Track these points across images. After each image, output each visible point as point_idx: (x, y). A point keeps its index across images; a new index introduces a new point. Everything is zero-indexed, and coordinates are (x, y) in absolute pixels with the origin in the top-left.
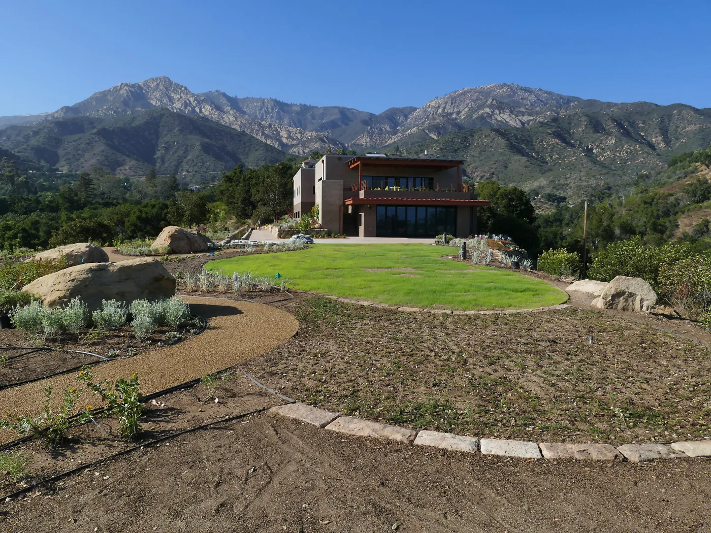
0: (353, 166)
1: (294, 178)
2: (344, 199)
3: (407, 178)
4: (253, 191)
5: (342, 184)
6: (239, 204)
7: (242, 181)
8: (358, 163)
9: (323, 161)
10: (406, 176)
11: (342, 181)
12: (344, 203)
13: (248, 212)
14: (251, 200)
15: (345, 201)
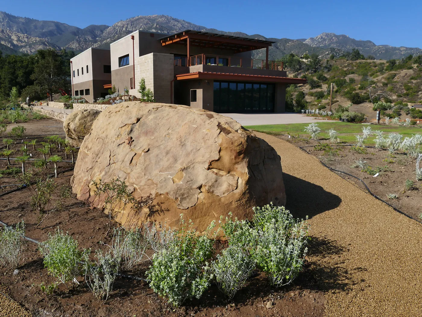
0: (169, 42)
1: (72, 60)
2: (175, 74)
4: (20, 73)
5: (173, 58)
8: (183, 38)
9: (133, 38)
11: (173, 55)
12: (175, 78)
15: (177, 76)
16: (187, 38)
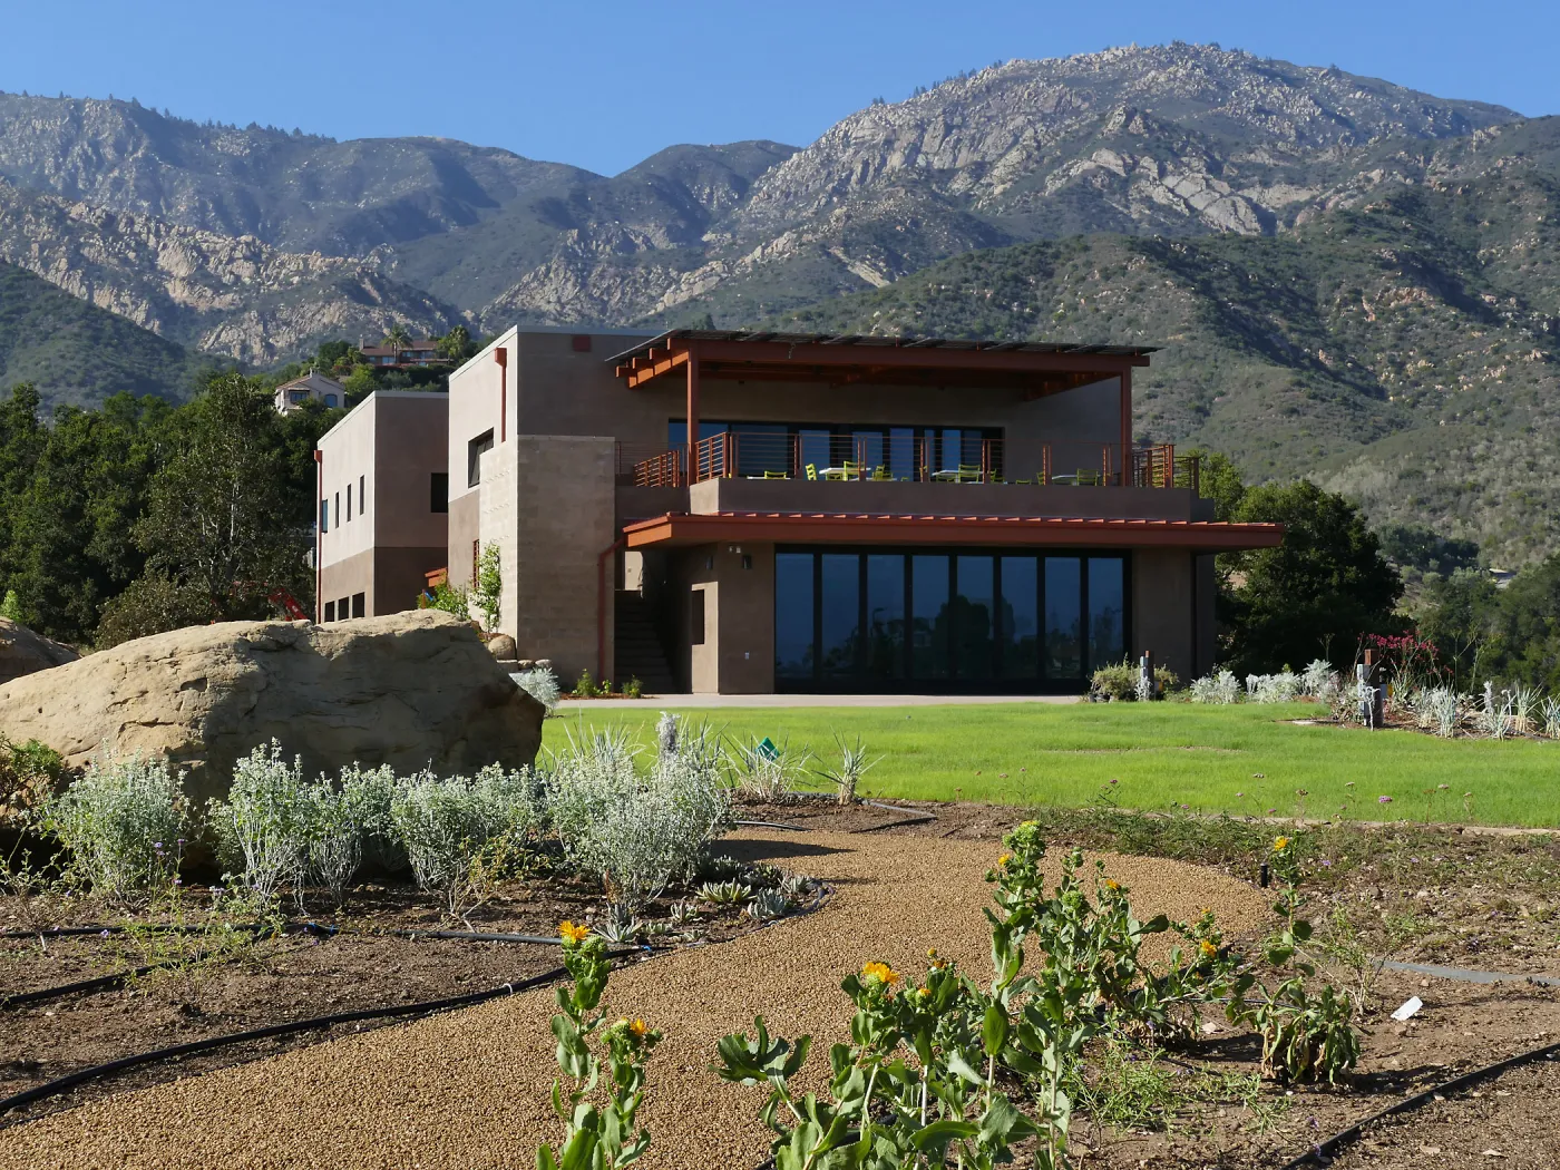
0: (645, 375)
1: (322, 444)
2: (621, 523)
3: (884, 429)
4: (103, 511)
5: (609, 451)
6: (35, 575)
7: (48, 465)
8: (677, 360)
10: (882, 421)
11: (613, 439)
12: (622, 537)
13: (78, 609)
14: (89, 551)
15: (625, 530)
16: (684, 364)
